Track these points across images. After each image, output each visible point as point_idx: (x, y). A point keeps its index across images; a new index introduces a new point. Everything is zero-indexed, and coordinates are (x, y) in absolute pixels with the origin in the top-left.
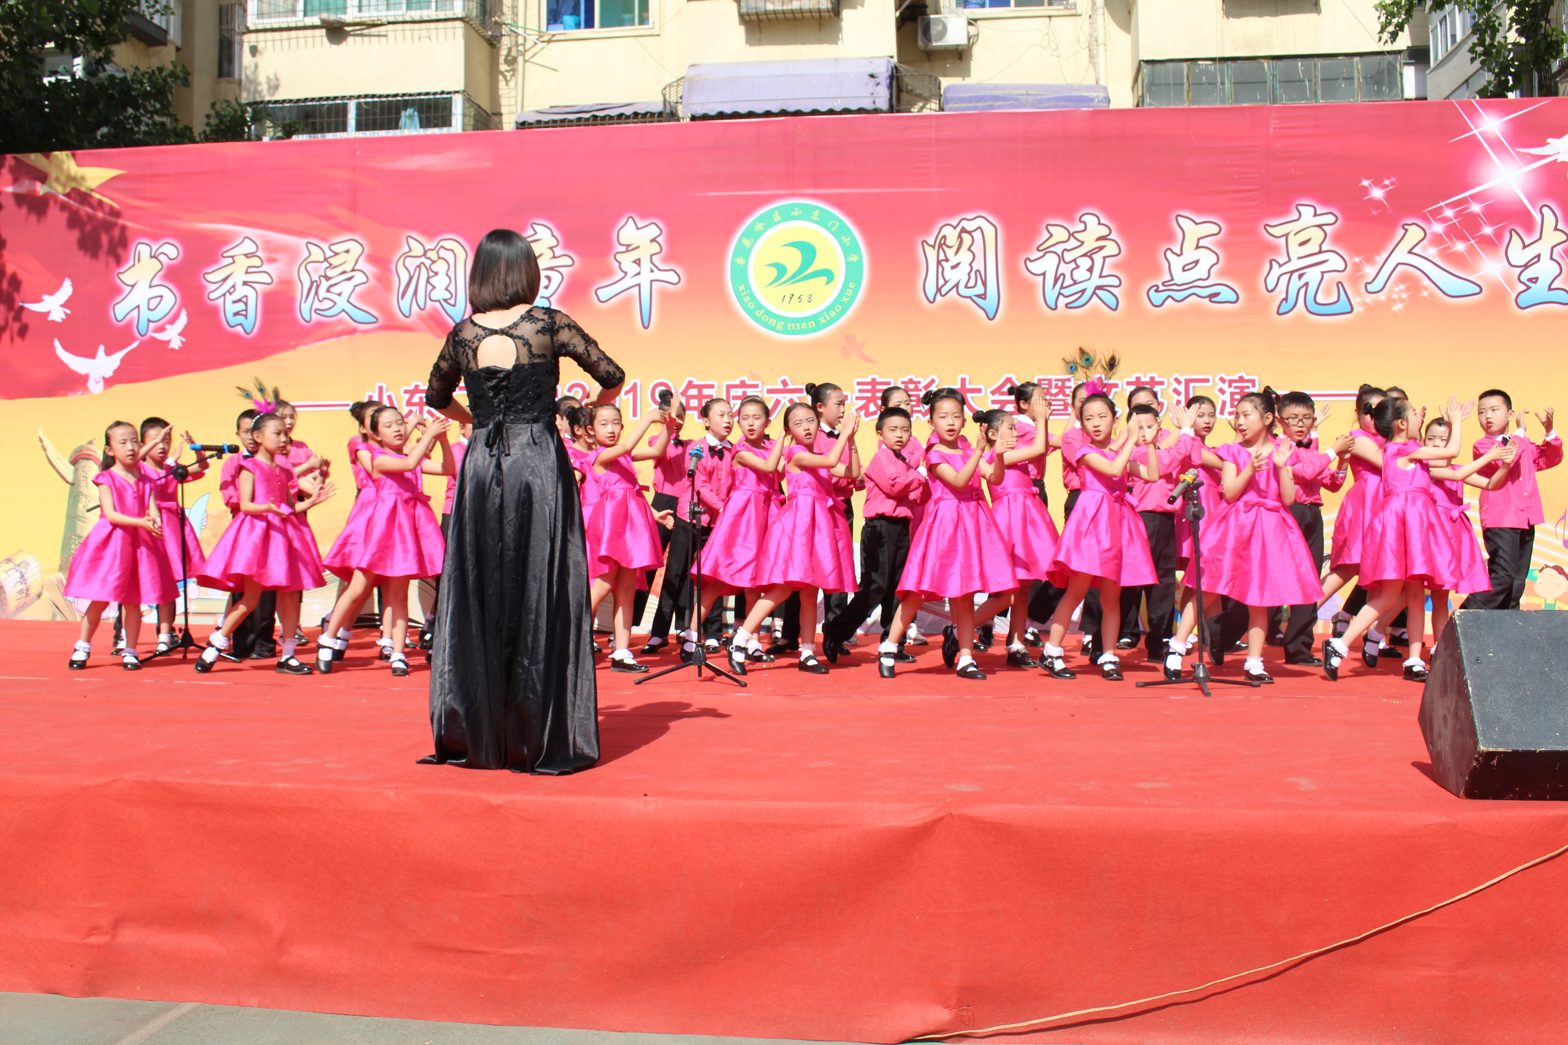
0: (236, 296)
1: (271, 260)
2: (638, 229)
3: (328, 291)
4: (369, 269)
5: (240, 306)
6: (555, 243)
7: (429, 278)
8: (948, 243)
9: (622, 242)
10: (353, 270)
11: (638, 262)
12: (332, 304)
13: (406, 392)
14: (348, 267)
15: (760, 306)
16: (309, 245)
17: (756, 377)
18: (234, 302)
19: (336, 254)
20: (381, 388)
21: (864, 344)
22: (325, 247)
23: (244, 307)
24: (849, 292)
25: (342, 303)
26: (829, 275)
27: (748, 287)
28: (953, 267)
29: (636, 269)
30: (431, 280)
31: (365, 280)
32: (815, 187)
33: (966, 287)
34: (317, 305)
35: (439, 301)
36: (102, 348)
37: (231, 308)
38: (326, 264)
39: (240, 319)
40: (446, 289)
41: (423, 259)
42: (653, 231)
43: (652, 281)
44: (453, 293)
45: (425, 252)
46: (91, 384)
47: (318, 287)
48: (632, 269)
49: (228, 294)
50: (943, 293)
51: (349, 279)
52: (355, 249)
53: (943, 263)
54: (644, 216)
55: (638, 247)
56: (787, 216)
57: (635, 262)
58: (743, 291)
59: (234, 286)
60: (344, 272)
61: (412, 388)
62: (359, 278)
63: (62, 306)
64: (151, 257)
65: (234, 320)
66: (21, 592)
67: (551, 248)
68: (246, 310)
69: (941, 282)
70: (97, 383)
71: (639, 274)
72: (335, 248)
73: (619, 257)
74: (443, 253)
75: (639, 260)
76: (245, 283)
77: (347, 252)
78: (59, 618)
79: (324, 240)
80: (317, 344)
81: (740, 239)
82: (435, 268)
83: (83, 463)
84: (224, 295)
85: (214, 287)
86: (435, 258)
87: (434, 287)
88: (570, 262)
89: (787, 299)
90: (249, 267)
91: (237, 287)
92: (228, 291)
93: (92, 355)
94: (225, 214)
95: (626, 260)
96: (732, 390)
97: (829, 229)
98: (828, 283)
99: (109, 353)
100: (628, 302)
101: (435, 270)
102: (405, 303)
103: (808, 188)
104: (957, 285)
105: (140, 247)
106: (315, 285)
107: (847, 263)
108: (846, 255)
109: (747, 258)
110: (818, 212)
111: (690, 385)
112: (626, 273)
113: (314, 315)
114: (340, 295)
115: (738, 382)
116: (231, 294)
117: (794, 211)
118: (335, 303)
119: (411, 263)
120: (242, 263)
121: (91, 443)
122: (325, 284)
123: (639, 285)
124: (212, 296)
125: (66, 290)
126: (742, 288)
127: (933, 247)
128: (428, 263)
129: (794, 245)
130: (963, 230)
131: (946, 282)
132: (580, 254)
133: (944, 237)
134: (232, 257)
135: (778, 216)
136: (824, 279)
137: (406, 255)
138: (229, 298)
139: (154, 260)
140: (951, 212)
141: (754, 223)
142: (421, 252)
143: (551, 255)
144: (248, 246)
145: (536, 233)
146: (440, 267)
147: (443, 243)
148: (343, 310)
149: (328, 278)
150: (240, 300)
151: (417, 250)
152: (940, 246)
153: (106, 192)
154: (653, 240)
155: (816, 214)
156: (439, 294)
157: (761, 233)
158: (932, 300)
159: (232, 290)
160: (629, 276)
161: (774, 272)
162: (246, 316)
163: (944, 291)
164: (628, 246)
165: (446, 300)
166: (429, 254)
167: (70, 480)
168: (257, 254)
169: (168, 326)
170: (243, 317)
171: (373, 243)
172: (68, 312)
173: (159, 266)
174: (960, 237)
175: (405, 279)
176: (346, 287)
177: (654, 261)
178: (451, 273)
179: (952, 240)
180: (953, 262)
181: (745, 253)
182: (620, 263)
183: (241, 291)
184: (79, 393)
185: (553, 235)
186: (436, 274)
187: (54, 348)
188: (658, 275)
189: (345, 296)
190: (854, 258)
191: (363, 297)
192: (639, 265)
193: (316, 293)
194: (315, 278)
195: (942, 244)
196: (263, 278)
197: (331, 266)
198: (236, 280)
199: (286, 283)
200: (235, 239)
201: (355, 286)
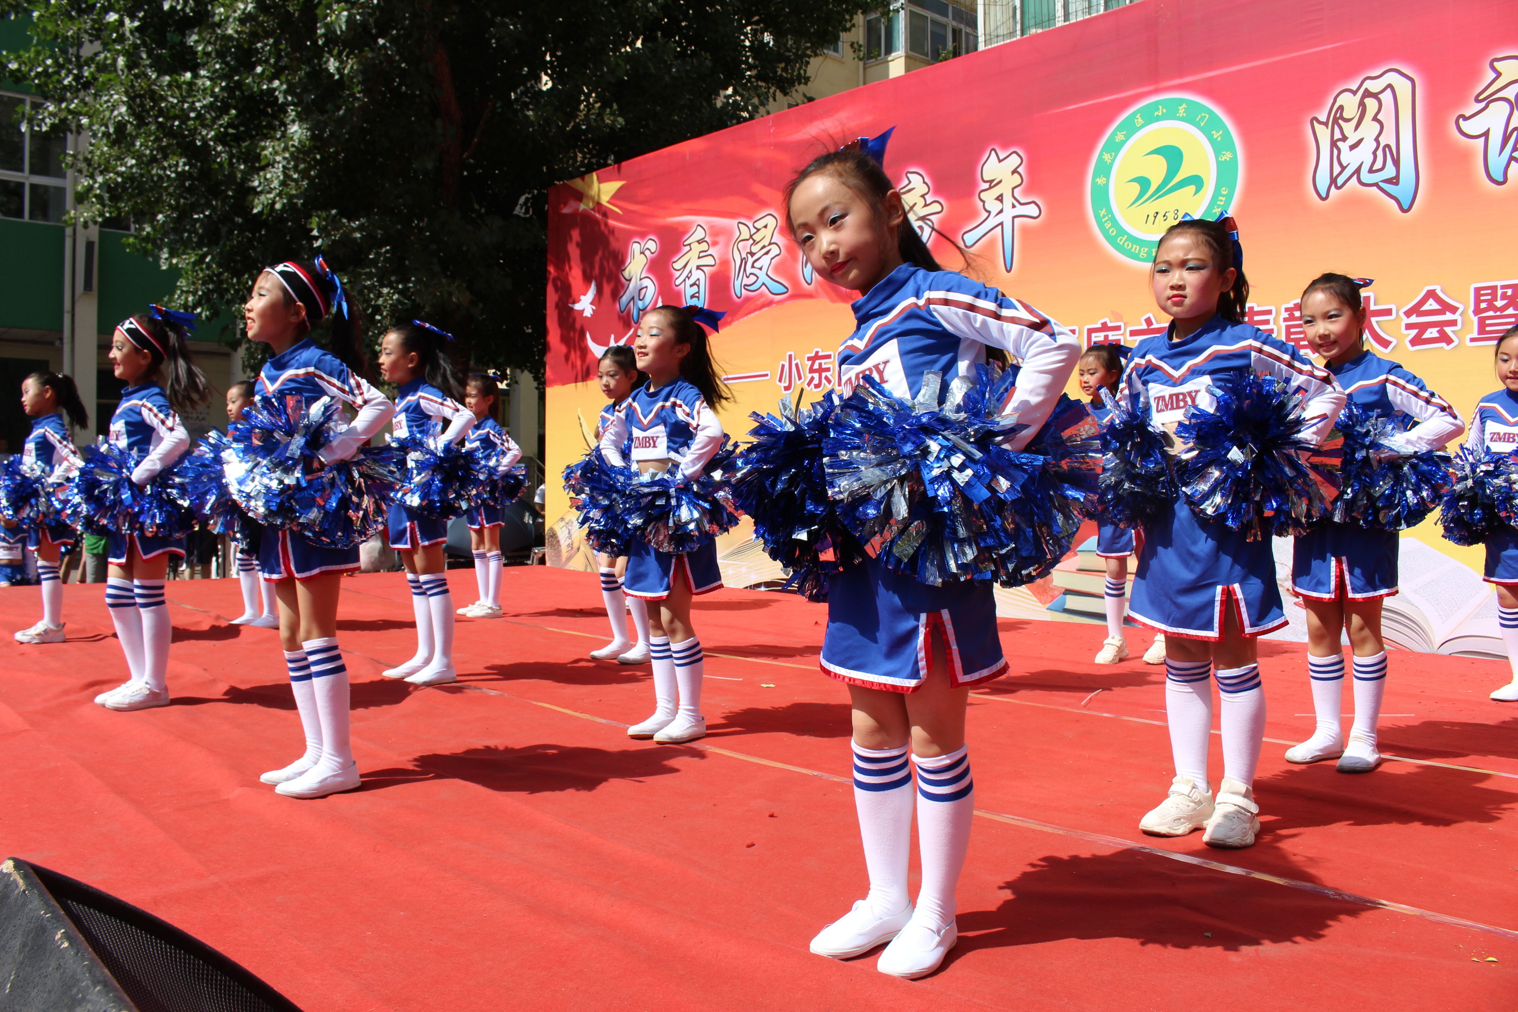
0: (692, 280)
1: (715, 243)
2: (1000, 161)
3: (753, 267)
4: (782, 241)
5: (695, 289)
6: (926, 190)
8: (1346, 115)
9: (985, 178)
10: (770, 244)
11: (1000, 198)
12: (756, 279)
13: (809, 359)
14: (766, 242)
15: (1122, 232)
16: (740, 225)
17: (1118, 317)
18: (691, 286)
19: (758, 230)
20: (790, 356)
22: (750, 225)
25: (762, 277)
26: (1196, 181)
27: (1109, 211)
28: (1352, 147)
29: (999, 206)
31: (778, 252)
32: (1181, 76)
33: (1371, 171)
34: (746, 281)
36: (613, 336)
37: (689, 292)
38: (751, 241)
39: (695, 300)
42: (1014, 160)
43: (1014, 218)
47: (746, 264)
48: (995, 207)
49: (687, 279)
50: (1339, 184)
51: (767, 253)
52: (772, 223)
53: (1339, 144)
54: (1005, 146)
55: (1000, 182)
56: (1150, 118)
57: (997, 199)
58: (1104, 216)
59: (691, 272)
60: (764, 247)
61: (813, 355)
62: (775, 251)
64: (640, 253)
66: (568, 545)
67: (923, 196)
68: (698, 292)
69: (1337, 169)
71: (1001, 211)
72: (759, 225)
73: (983, 195)
75: (1001, 195)
76: (698, 268)
77: (766, 227)
79: (749, 218)
80: (746, 318)
81: (1101, 154)
84: (684, 280)
85: (679, 274)
88: (939, 208)
89: (1151, 218)
90: (700, 252)
91: (693, 272)
92: (687, 276)
94: (685, 206)
95: (989, 197)
96: (1093, 335)
97: (1197, 126)
98: (1196, 192)
100: (992, 243)
103: (1173, 78)
104: (1358, 171)
105: (634, 246)
106: (744, 261)
108: (1217, 153)
109: (1108, 177)
110: (1184, 106)
112: (989, 212)
113: (743, 290)
114: (761, 269)
115: (1099, 326)
116: (689, 279)
118: (758, 278)
120: (697, 248)
122: (751, 260)
123: (1001, 224)
124: (678, 282)
126: (1103, 212)
127: (1326, 124)
129: (1157, 151)
130: (1368, 94)
131: (1343, 168)
132: (948, 198)
133: (1341, 108)
134: (690, 245)
135: (1140, 120)
136: (1192, 188)
138: (689, 282)
139: (642, 255)
140: (1349, 74)
141: (1114, 134)
143: (922, 204)
144: (700, 234)
145: (910, 182)
148: (763, 284)
149: (752, 254)
150: (694, 284)
152: (1336, 121)
153: (615, 202)
154: (1015, 171)
155: (1181, 110)
157: (1123, 143)
158: (1324, 196)
159: (689, 276)
160: (993, 215)
161: (1136, 188)
162: (699, 298)
163: (1340, 181)
164: (991, 181)
168: (705, 239)
170: (697, 299)
173: (646, 261)
174: (1362, 105)
176: (765, 261)
177: (1016, 195)
179: (1352, 110)
180: (1352, 140)
181: (1105, 170)
182: (984, 202)
183: (695, 275)
185: (924, 182)
187: (587, 340)
188: (1020, 210)
189: (765, 270)
191: (777, 269)
192: (1001, 201)
193: (745, 270)
194: (744, 255)
195: (1338, 118)
196: (710, 261)
197: (755, 243)
198: (692, 265)
199: (725, 263)
200: (691, 228)
201: (772, 259)
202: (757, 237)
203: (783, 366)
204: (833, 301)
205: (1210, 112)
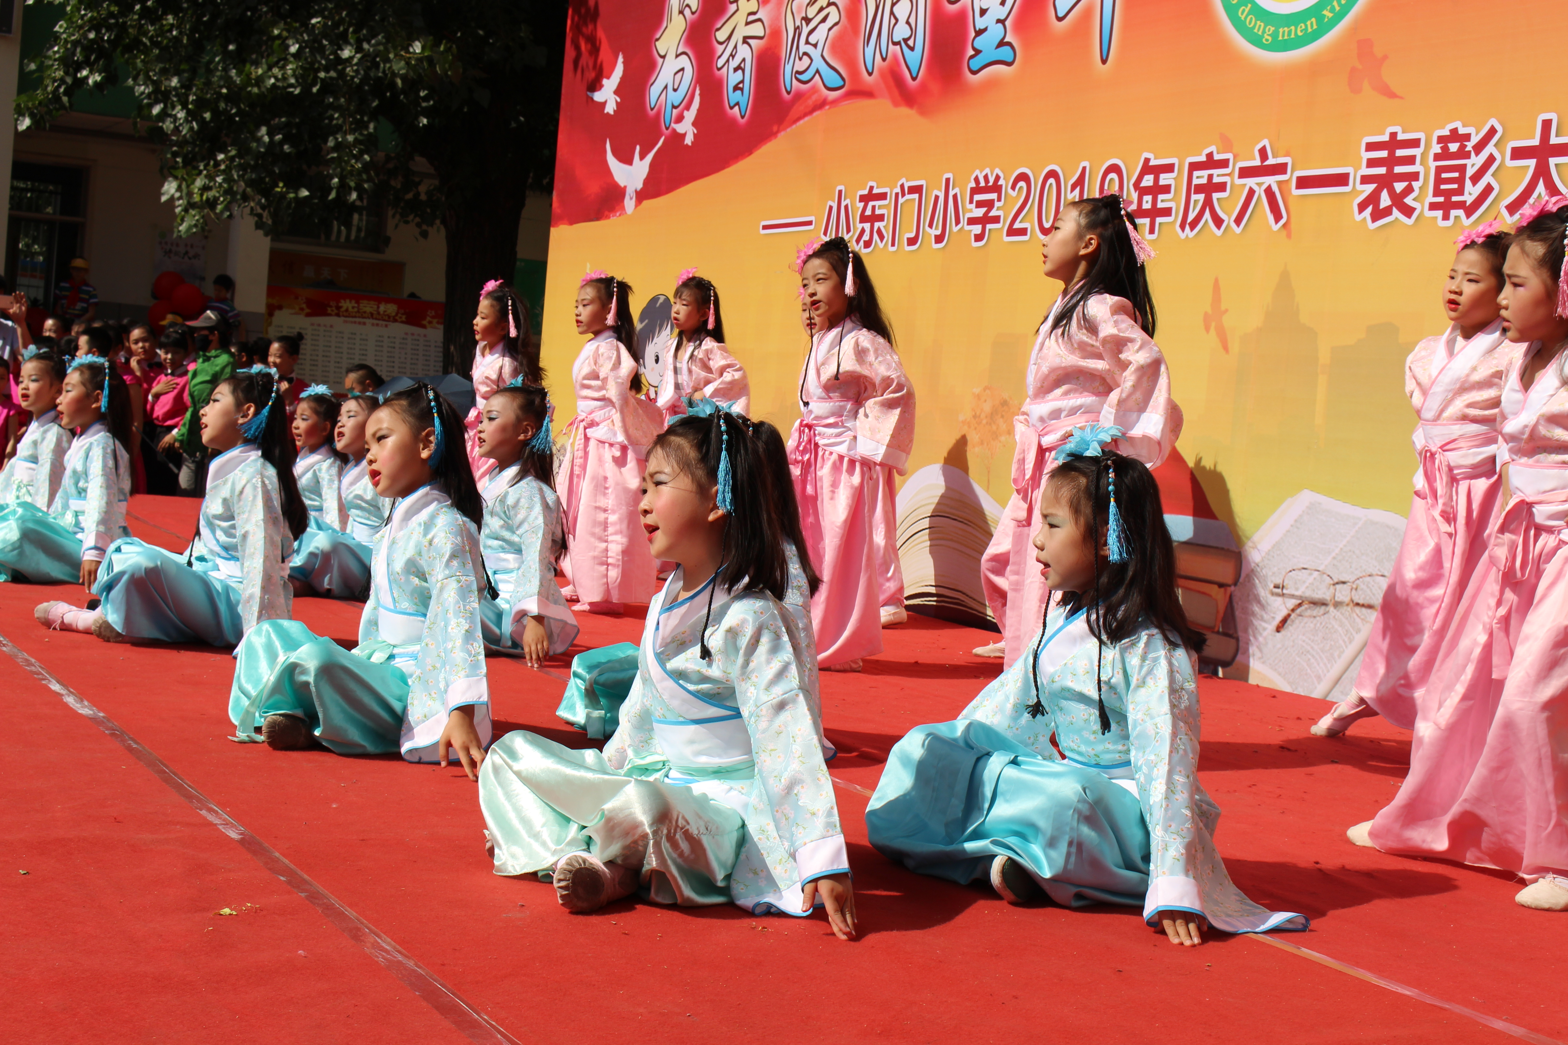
0: (737, 61)
3: (807, 42)
5: (739, 75)
10: (829, 5)
12: (809, 62)
13: (859, 199)
17: (1227, 147)
18: (736, 70)
20: (840, 193)
21: (1385, 57)
23: (742, 77)
25: (816, 59)
31: (838, 18)
34: (798, 65)
35: (900, 43)
37: (734, 80)
39: (739, 95)
40: (907, 22)
44: (914, 27)
47: (799, 37)
49: (730, 59)
51: (824, 20)
59: (736, 46)
61: (866, 192)
62: (834, 17)
64: (679, 12)
65: (733, 98)
68: (743, 81)
76: (744, 40)
80: (794, 126)
84: (728, 61)
87: (896, 21)
91: (738, 46)
92: (732, 54)
96: (1196, 174)
102: (868, 53)
106: (797, 31)
111: (1147, 169)
113: (793, 80)
114: (815, 46)
115: (1203, 158)
116: (734, 58)
118: (811, 61)
120: (746, 6)
122: (805, 30)
124: (720, 63)
134: (737, 1)
138: (733, 63)
139: (682, 15)
148: (817, 71)
149: (808, 20)
150: (739, 67)
156: (901, 32)
159: (734, 52)
162: (742, 91)
165: (904, 42)
169: (686, 113)
170: (740, 93)
173: (684, 25)
175: (871, 10)
176: (820, 35)
183: (741, 53)
184: (618, 214)
189: (820, 48)
191: (833, 47)
193: (797, 47)
194: (798, 23)
196: (757, 30)
198: (738, 37)
199: (775, 34)
201: (830, 29)
203: (831, 208)
204: (896, 104)
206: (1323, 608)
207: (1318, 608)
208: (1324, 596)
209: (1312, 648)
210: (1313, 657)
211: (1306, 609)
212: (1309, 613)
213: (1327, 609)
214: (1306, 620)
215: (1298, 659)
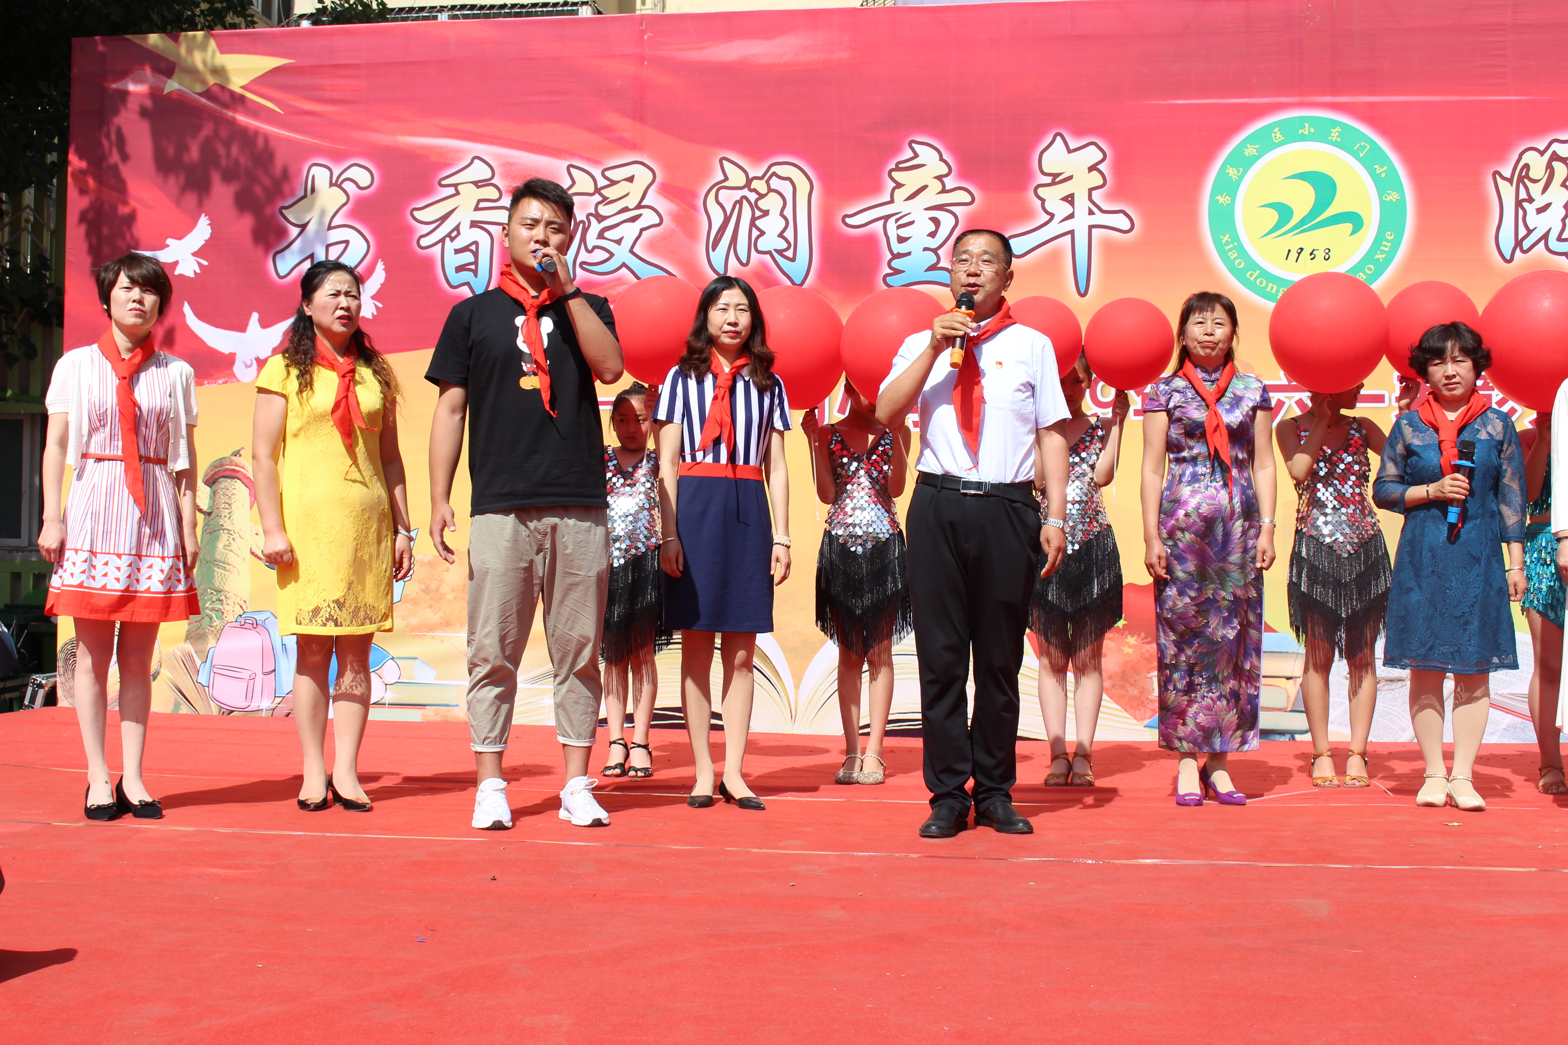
0: (460, 243)
2: (1070, 151)
3: (601, 236)
4: (664, 205)
5: (468, 257)
6: (945, 170)
7: (754, 219)
8: (1532, 175)
9: (1046, 170)
10: (639, 206)
11: (1069, 199)
12: (607, 255)
14: (632, 202)
15: (1253, 265)
16: (572, 169)
18: (457, 251)
19: (613, 183)
22: (597, 172)
23: (472, 259)
24: (1386, 246)
25: (622, 254)
26: (1355, 220)
27: (1235, 237)
28: (1540, 211)
29: (1067, 209)
30: (758, 223)
31: (657, 220)
32: (1334, 93)
33: (1559, 239)
34: (584, 256)
35: (769, 253)
36: (255, 316)
37: (453, 261)
38: (597, 198)
39: (467, 276)
40: (781, 235)
41: (745, 192)
42: (1092, 155)
43: (1091, 227)
44: (792, 241)
45: (749, 181)
46: (238, 369)
47: (585, 231)
48: (1061, 209)
49: (448, 240)
50: (1525, 248)
51: (633, 219)
52: (643, 176)
53: (1525, 204)
54: (1078, 133)
55: (1070, 178)
56: (1292, 135)
57: (1065, 199)
58: (1227, 243)
59: (457, 228)
60: (626, 210)
62: (649, 218)
63: (194, 254)
64: (331, 185)
65: (456, 278)
67: (940, 178)
68: (476, 263)
69: (1522, 232)
70: (247, 366)
71: (1071, 216)
72: (612, 174)
73: (1040, 191)
74: (775, 183)
75: (1072, 196)
76: (474, 224)
77: (630, 179)
78: (185, 709)
79: (595, 162)
81: (1223, 167)
82: (763, 204)
83: (224, 483)
84: (442, 240)
85: (427, 229)
86: (763, 189)
87: (762, 233)
88: (967, 198)
90: (480, 201)
91: (461, 229)
92: (448, 235)
93: (241, 327)
94: (443, 123)
95: (1053, 196)
98: (1353, 232)
99: (265, 323)
100: (1055, 257)
101: (764, 208)
102: (718, 257)
103: (1324, 94)
104: (1545, 237)
105: (315, 170)
107: (1382, 203)
109: (1233, 195)
110: (1338, 129)
112: (1052, 216)
113: (579, 270)
114: (618, 242)
116: (452, 239)
117: (1303, 127)
118: (612, 255)
119: (728, 198)
120: (471, 194)
121: (237, 454)
122: (595, 227)
123: (1072, 233)
124: (424, 242)
125: (202, 231)
126: (1226, 238)
127: (1510, 181)
128: (753, 197)
129: (1302, 176)
130: (1555, 157)
131: (1530, 232)
132: (983, 187)
133: (1527, 166)
134: (455, 186)
135: (1278, 135)
136: (1349, 227)
137: (720, 186)
138: (450, 246)
139: (335, 188)
140: (1537, 131)
141: (1243, 144)
142: (742, 181)
143: (940, 188)
144: (480, 171)
145: (916, 155)
146: (771, 203)
147: (774, 169)
148: (624, 265)
149: (600, 218)
150: (465, 249)
151: (736, 178)
152: (1521, 180)
153: (264, 90)
154: (1091, 169)
155: (1335, 133)
156: (770, 242)
157: (1255, 159)
158: (1508, 258)
159: (453, 235)
160: (1057, 219)
161: (1273, 217)
162: (475, 272)
163: (1526, 244)
164: (1055, 176)
165: (780, 252)
166: (755, 184)
167: (205, 508)
168: (493, 181)
170: (471, 274)
171: (668, 167)
172: (205, 263)
173: (345, 199)
174: (1549, 167)
175: (718, 219)
176: (629, 232)
177: (1094, 198)
178: (788, 213)
179: (1538, 169)
180: (1540, 202)
181: (1231, 187)
182: (1043, 201)
183: (468, 236)
184: (220, 381)
185: (942, 159)
186: (766, 213)
187: (184, 315)
188: (1100, 218)
189: (627, 244)
190: (1393, 196)
191: (652, 246)
192: (1072, 203)
193: (583, 239)
195: (1523, 176)
197: (605, 201)
198: (459, 220)
200: (459, 159)
201: (642, 230)
202: (608, 193)
205: (1372, 142)
206: (1400, 683)
207: (1395, 684)
208: (1400, 675)
209: (1393, 710)
210: (1395, 716)
211: (1384, 685)
212: (1387, 687)
213: (1404, 683)
214: (1384, 693)
215: (1380, 719)
